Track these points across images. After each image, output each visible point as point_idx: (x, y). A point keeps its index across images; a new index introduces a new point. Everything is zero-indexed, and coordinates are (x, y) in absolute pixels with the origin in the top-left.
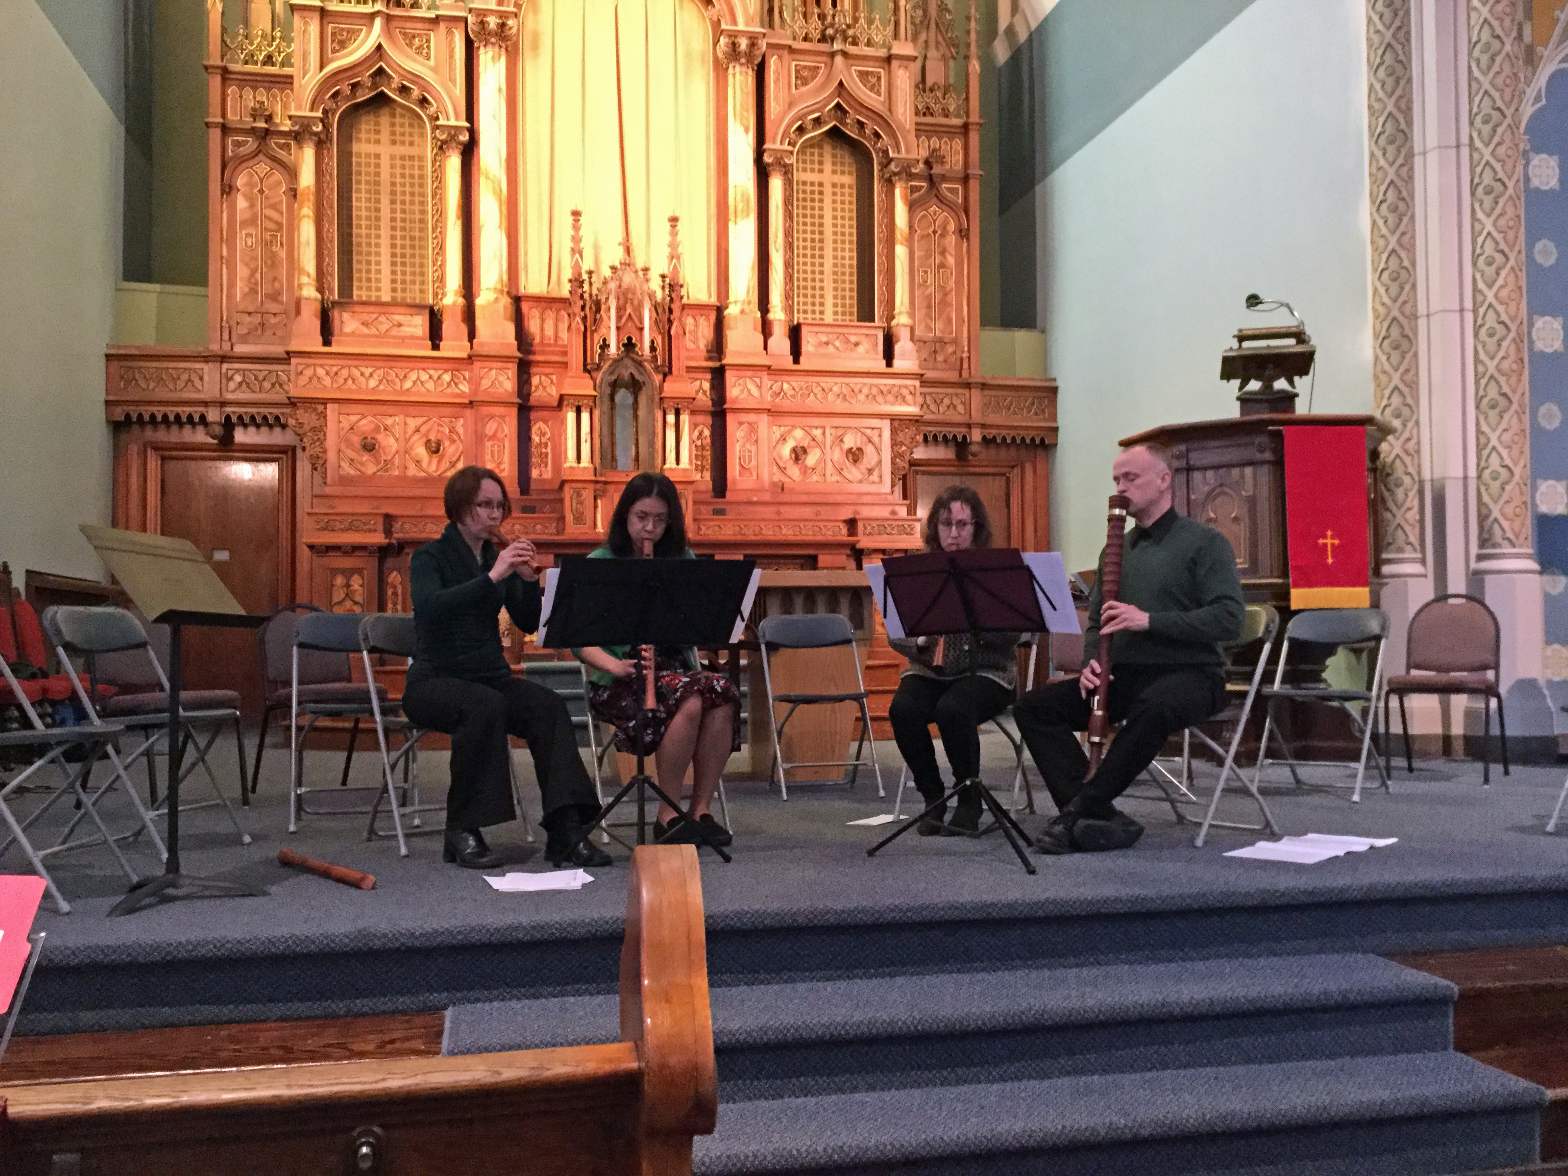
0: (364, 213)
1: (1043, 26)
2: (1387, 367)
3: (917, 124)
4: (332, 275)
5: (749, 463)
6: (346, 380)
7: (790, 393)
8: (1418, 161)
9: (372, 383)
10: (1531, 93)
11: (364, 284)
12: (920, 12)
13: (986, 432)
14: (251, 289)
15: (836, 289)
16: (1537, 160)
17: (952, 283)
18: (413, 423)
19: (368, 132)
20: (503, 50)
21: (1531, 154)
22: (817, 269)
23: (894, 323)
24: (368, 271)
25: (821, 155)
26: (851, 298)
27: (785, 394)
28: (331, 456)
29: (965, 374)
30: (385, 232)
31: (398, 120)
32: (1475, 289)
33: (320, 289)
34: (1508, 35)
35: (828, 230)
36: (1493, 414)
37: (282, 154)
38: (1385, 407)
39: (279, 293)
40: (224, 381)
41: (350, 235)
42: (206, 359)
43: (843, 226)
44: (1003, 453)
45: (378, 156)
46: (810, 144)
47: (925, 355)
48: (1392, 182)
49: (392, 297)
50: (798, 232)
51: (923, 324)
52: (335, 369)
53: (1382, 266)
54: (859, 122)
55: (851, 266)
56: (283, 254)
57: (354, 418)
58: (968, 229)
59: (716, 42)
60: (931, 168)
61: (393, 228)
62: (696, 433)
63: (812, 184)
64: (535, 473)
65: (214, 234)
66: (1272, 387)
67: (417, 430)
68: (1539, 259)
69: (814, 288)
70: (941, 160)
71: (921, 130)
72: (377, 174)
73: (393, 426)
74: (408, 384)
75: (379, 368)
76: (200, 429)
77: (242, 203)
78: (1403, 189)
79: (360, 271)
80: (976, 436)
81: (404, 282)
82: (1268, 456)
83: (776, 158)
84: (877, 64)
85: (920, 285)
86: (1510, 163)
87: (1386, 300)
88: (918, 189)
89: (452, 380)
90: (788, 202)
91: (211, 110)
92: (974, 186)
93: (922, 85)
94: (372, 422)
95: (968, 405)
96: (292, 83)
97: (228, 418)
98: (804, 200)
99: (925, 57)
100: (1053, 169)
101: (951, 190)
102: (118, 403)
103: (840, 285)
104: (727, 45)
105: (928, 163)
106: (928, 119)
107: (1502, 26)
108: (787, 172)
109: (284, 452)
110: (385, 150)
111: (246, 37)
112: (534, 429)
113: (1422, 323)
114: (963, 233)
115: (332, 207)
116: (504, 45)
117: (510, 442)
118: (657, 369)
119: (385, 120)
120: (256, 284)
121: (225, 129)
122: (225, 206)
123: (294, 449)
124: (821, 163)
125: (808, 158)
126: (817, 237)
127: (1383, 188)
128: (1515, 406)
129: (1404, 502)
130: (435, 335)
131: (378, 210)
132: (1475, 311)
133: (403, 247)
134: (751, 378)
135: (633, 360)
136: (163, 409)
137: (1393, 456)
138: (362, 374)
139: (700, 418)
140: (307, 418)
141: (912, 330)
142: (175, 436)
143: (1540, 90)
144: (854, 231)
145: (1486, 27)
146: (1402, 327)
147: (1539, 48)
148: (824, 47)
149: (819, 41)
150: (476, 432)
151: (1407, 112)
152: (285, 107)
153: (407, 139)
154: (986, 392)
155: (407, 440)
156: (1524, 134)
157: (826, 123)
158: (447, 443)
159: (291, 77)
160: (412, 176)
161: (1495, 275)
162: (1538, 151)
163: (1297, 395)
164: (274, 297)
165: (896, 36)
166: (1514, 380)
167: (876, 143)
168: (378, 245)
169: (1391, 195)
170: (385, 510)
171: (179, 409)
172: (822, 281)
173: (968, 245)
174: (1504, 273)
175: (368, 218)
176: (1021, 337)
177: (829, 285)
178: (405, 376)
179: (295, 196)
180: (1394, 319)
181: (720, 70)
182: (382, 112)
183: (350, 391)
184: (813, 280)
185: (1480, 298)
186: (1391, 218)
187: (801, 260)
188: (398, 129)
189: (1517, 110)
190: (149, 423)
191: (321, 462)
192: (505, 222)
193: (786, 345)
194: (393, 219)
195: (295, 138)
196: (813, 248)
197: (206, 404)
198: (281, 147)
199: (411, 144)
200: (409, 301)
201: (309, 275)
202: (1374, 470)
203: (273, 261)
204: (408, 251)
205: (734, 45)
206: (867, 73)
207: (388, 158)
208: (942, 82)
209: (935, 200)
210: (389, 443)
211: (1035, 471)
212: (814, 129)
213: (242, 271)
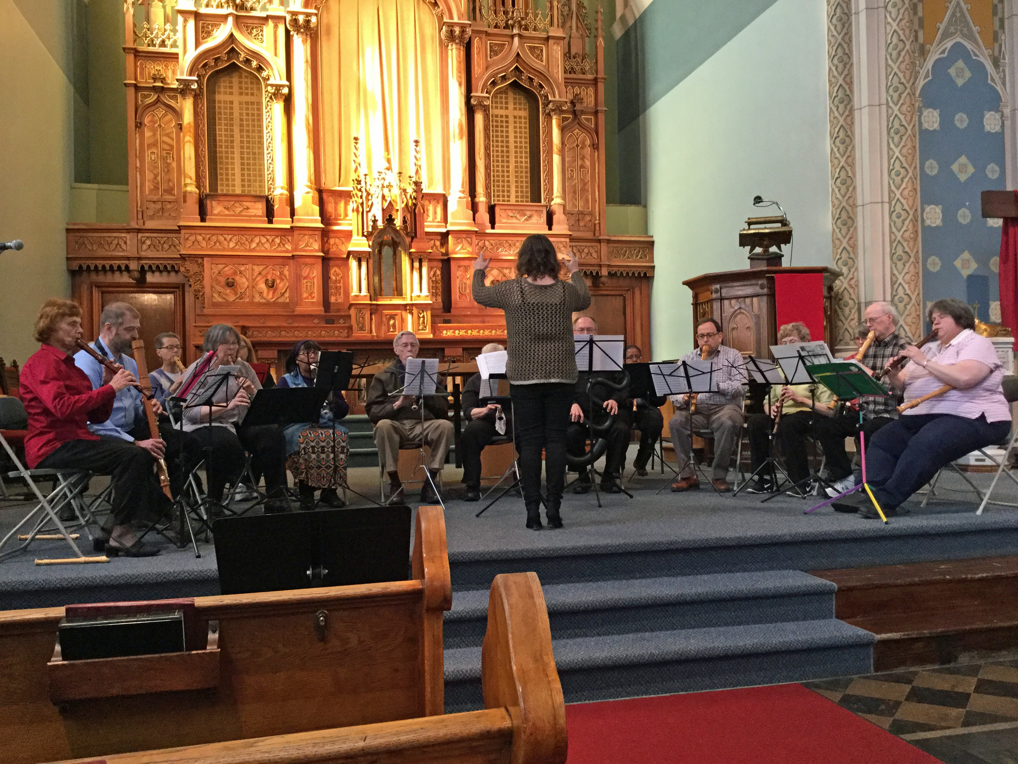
0: (223, 138)
1: (644, 15)
2: (839, 236)
3: (565, 79)
4: (205, 178)
5: (465, 290)
6: (215, 243)
7: (490, 247)
8: (856, 114)
9: (232, 245)
10: (923, 72)
11: (225, 182)
12: (566, 8)
13: (610, 269)
14: (155, 187)
15: (517, 182)
16: (926, 112)
17: (588, 178)
18: (257, 269)
19: (225, 87)
20: (308, 36)
21: (923, 109)
22: (505, 169)
23: (552, 203)
24: (227, 174)
25: (506, 98)
26: (527, 187)
27: (487, 248)
28: (207, 290)
29: (597, 234)
30: (237, 150)
31: (244, 80)
32: (890, 191)
33: (198, 187)
34: (908, 40)
35: (512, 145)
36: (900, 264)
37: (172, 103)
38: (839, 259)
39: (172, 189)
40: (140, 244)
41: (215, 152)
42: (128, 231)
43: (521, 142)
44: (621, 282)
45: (231, 102)
46: (500, 92)
47: (573, 222)
48: (842, 126)
49: (243, 191)
50: (493, 146)
51: (571, 203)
52: (208, 236)
53: (836, 175)
54: (529, 78)
55: (526, 167)
56: (174, 165)
57: (221, 267)
58: (598, 144)
59: (440, 30)
60: (575, 106)
61: (242, 147)
62: (432, 273)
63: (502, 116)
64: (333, 299)
65: (131, 154)
66: (768, 251)
67: (260, 274)
68: (928, 171)
69: (503, 181)
70: (581, 100)
71: (568, 82)
72: (231, 114)
73: (245, 270)
74: (254, 245)
75: (235, 235)
76: (125, 273)
77: (148, 134)
78: (848, 130)
79: (222, 174)
80: (604, 272)
81: (249, 181)
82: (765, 291)
83: (479, 101)
84: (540, 42)
85: (569, 179)
86: (909, 115)
87: (839, 196)
88: (567, 119)
89: (281, 242)
90: (486, 128)
91: (128, 75)
92: (601, 117)
93: (568, 55)
94: (232, 268)
95: (599, 252)
96: (178, 58)
97: (142, 267)
98: (497, 126)
99: (570, 37)
100: (650, 107)
101: (587, 120)
102: (75, 259)
103: (519, 180)
104: (447, 32)
105: (572, 102)
106: (573, 76)
107: (904, 34)
108: (486, 109)
109: (178, 288)
110: (236, 99)
111: (148, 29)
112: (332, 271)
113: (860, 209)
114: (595, 146)
115: (204, 136)
116: (309, 33)
117: (318, 280)
118: (407, 234)
119: (235, 79)
120: (158, 184)
121: (137, 88)
122: (137, 135)
123: (183, 285)
124: (507, 103)
125: (499, 100)
126: (505, 149)
127: (837, 129)
128: (912, 259)
129: (849, 315)
130: (270, 214)
131: (232, 136)
132: (890, 203)
133: (248, 159)
134: (465, 238)
135: (392, 228)
136: (103, 262)
137: (842, 289)
138: (225, 239)
139: (435, 264)
140: (192, 267)
141: (564, 206)
142: (109, 278)
143: (928, 70)
144: (528, 145)
145: (895, 35)
146: (848, 212)
147: (928, 45)
148: (507, 32)
149: (504, 28)
150: (296, 274)
151: (850, 84)
152: (174, 73)
153: (250, 91)
154: (611, 245)
155: (254, 280)
156: (919, 97)
157: (509, 79)
158: (278, 281)
159: (177, 54)
160: (253, 115)
161: (900, 182)
162: (927, 106)
163: (783, 256)
164: (169, 191)
165: (552, 24)
166: (911, 244)
167: (540, 91)
168: (233, 158)
169: (842, 134)
170: (241, 324)
171: (112, 262)
172: (508, 177)
173: (598, 154)
174: (906, 180)
175: (226, 141)
176: (632, 210)
177: (512, 179)
178: (252, 240)
179: (181, 128)
180: (844, 207)
181: (443, 48)
182: (234, 75)
183: (218, 250)
184: (503, 176)
185: (892, 195)
186: (842, 147)
187: (495, 164)
188: (244, 85)
189: (913, 84)
190: (94, 270)
191: (201, 294)
192: (312, 144)
193: (487, 217)
194: (242, 142)
195: (181, 93)
196: (502, 157)
197: (129, 259)
198: (172, 98)
199: (252, 94)
200: (253, 193)
201: (191, 178)
202: (830, 298)
203: (168, 170)
204: (251, 161)
205: (452, 32)
206: (534, 47)
207: (238, 104)
208: (580, 53)
209: (577, 126)
210: (243, 282)
211: (641, 293)
212: (502, 83)
213: (149, 176)
